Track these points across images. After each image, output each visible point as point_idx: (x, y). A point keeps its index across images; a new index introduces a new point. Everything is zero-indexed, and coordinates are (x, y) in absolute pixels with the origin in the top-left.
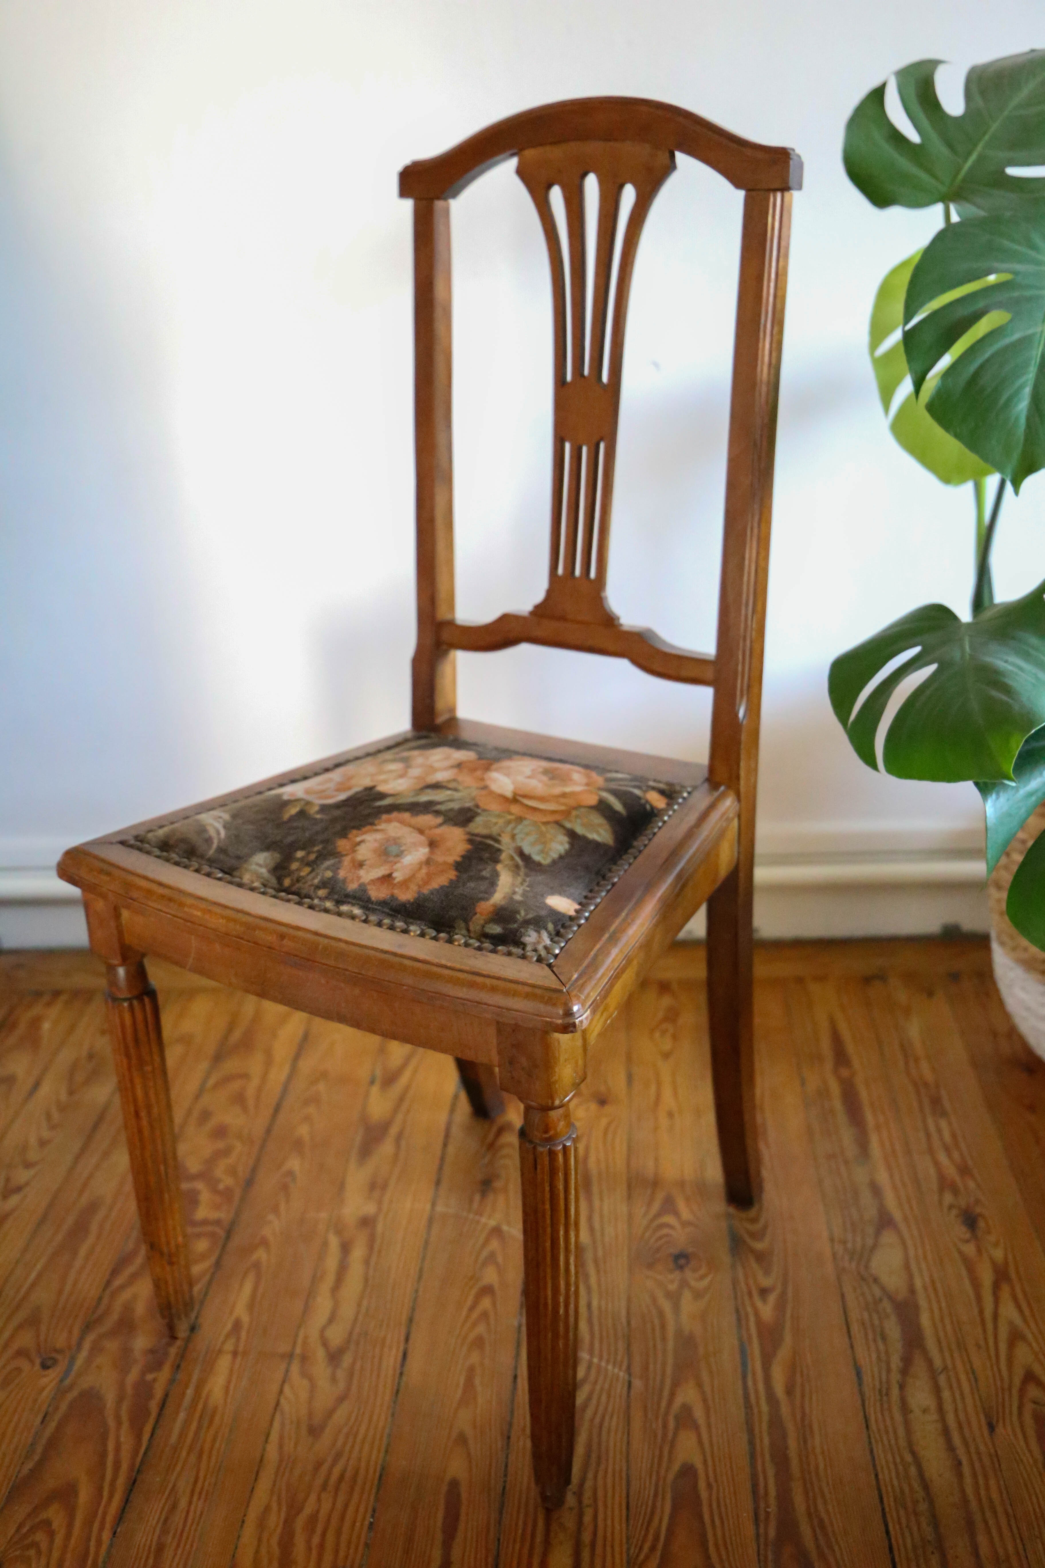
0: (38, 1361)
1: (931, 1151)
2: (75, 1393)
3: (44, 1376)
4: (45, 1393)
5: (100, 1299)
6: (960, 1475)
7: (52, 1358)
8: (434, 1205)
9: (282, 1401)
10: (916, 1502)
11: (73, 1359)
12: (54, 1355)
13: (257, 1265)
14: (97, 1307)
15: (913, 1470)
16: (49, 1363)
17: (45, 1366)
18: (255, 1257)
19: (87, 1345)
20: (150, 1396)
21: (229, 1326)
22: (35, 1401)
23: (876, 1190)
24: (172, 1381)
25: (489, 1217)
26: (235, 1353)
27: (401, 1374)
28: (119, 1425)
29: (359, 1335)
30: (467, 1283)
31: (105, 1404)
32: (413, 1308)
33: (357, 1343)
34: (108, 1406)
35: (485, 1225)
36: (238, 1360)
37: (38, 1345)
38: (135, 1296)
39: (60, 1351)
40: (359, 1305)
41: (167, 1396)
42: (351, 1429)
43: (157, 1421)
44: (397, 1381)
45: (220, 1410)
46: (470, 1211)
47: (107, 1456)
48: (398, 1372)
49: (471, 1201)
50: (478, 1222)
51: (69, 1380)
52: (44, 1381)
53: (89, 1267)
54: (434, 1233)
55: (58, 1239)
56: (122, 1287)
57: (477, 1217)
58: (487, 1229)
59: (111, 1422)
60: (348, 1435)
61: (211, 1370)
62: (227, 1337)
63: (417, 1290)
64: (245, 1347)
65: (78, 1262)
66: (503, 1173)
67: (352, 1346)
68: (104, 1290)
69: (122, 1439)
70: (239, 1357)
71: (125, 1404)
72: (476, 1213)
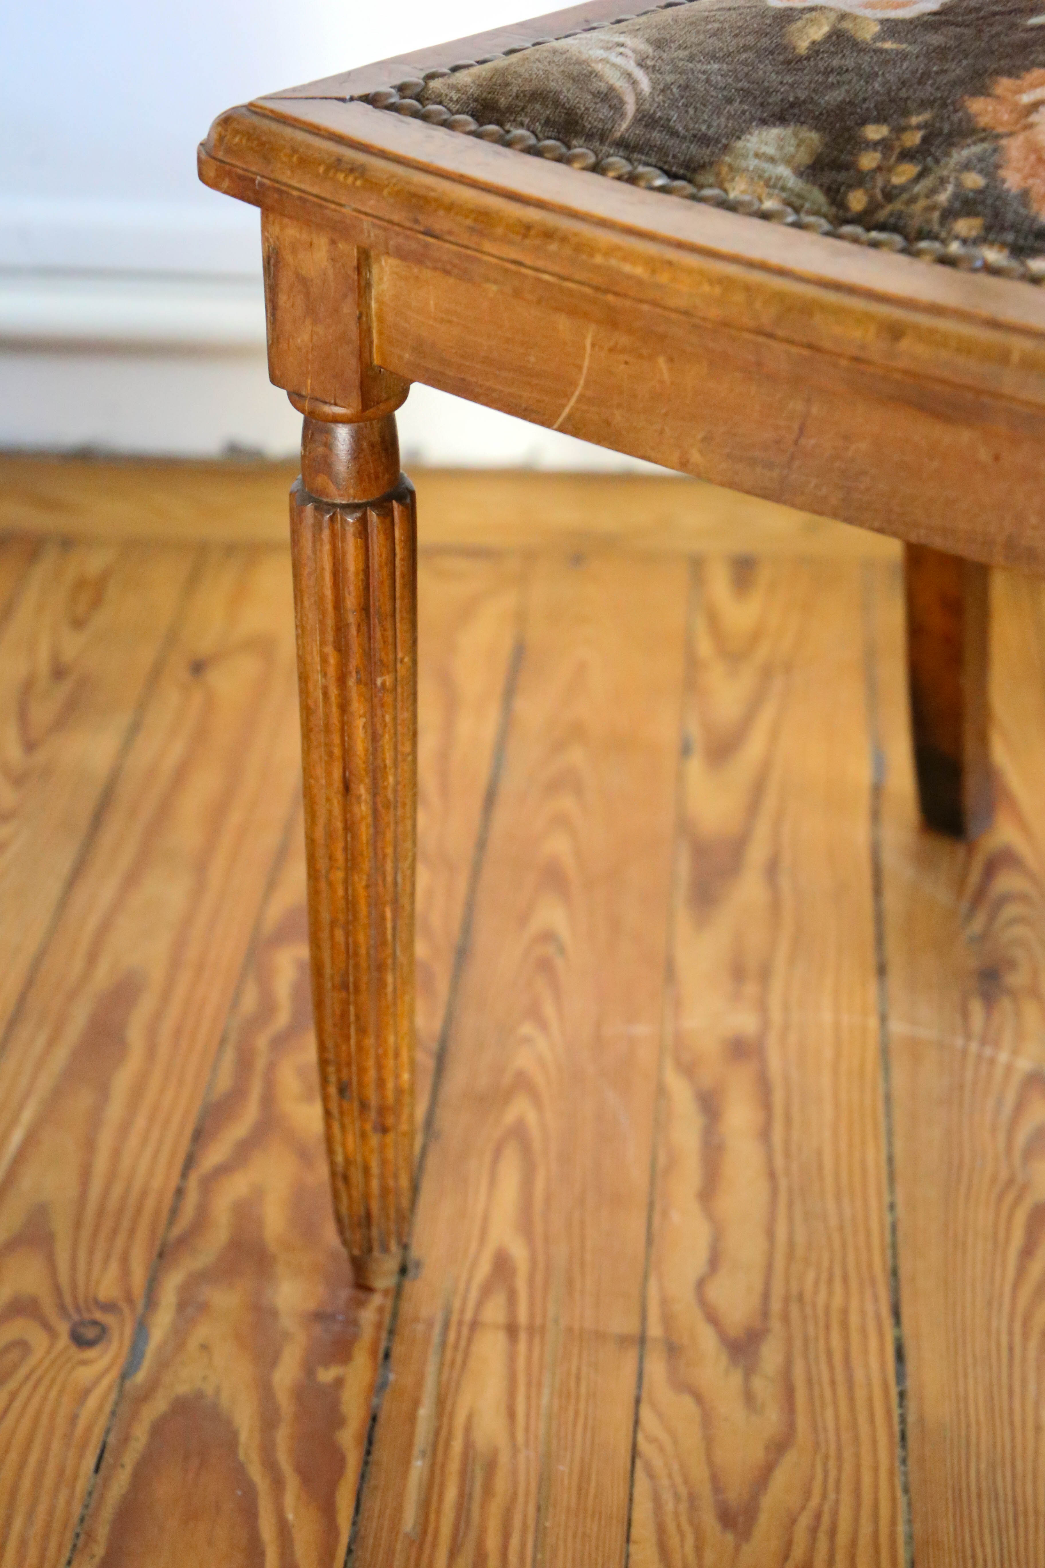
0: (63, 1328)
2: (159, 1405)
3: (84, 1363)
4: (92, 1402)
5: (180, 1192)
7: (95, 1323)
8: (883, 1019)
9: (643, 1445)
11: (142, 1329)
12: (98, 1316)
13: (519, 1132)
14: (174, 1212)
16: (90, 1333)
17: (80, 1341)
18: (510, 1116)
19: (168, 1296)
20: (337, 1421)
21: (484, 1268)
22: (73, 1419)
24: (379, 1387)
25: (1015, 1052)
26: (512, 1330)
27: (902, 1395)
28: (278, 1484)
29: (787, 1300)
30: (1000, 1198)
31: (235, 1434)
32: (894, 1246)
33: (786, 1318)
34: (243, 1437)
35: (1009, 1069)
36: (522, 1346)
37: (57, 1289)
38: (258, 1194)
39: (109, 1307)
40: (770, 1234)
41: (374, 1419)
42: (818, 1516)
43: (363, 1477)
44: (896, 1412)
45: (504, 1459)
46: (968, 1036)
47: (263, 1554)
48: (894, 1391)
49: (965, 1014)
50: (992, 1061)
51: (140, 1377)
52: (85, 1374)
53: (140, 1122)
54: (899, 1078)
55: (61, 1056)
56: (223, 1170)
57: (988, 1051)
58: (1016, 1081)
59: (256, 1473)
60: (814, 1530)
61: (464, 1363)
62: (486, 1291)
63: (892, 1207)
64: (532, 1315)
65: (115, 1110)
66: (1019, 954)
67: (776, 1325)
68: (184, 1175)
69: (290, 1516)
70: (523, 1337)
71: (283, 1436)
72: (984, 1042)
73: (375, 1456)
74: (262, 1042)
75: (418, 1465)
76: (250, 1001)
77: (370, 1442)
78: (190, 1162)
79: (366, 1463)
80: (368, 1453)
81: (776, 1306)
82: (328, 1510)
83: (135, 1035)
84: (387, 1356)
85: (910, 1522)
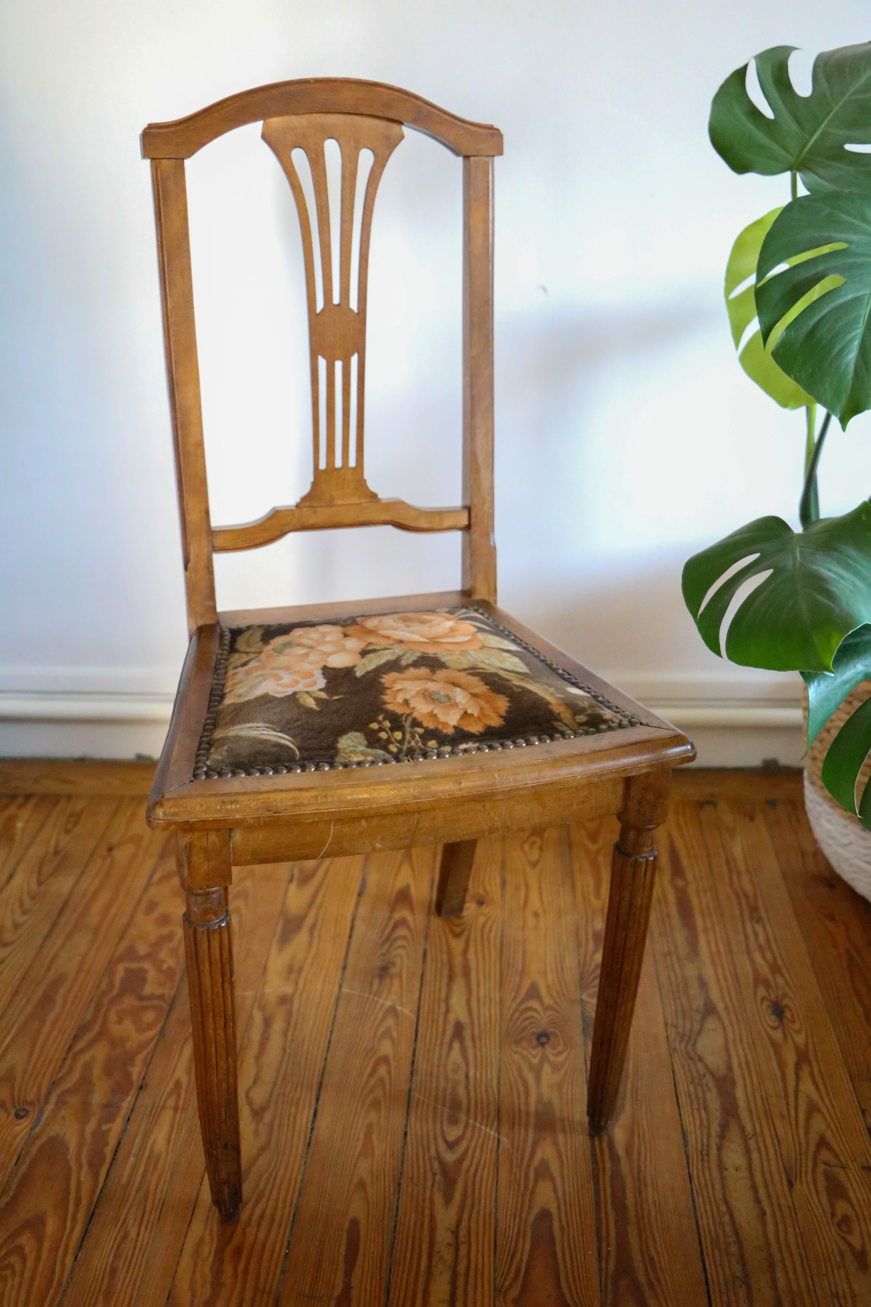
0: (13, 1112)
1: (749, 953)
2: (43, 1139)
3: (18, 1125)
4: (19, 1138)
5: (64, 1060)
6: (764, 1223)
7: (25, 1110)
8: (340, 987)
10: (728, 1244)
11: (41, 1111)
12: (26, 1107)
14: (60, 1068)
15: (727, 1219)
16: (22, 1113)
17: (18, 1116)
19: (53, 1099)
20: (106, 1143)
21: (171, 1085)
22: (11, 1145)
23: (703, 984)
24: (124, 1131)
25: (386, 999)
26: (176, 1109)
27: (312, 1129)
28: (80, 1167)
29: (278, 1095)
30: (367, 1055)
31: (68, 1149)
32: (323, 1074)
33: (277, 1102)
34: (71, 1150)
35: (383, 1005)
36: (178, 1115)
37: (13, 1098)
38: (93, 1058)
39: (31, 1104)
40: (278, 1071)
41: (119, 1143)
42: (271, 1175)
43: (111, 1164)
44: (309, 1135)
45: (163, 1157)
46: (370, 993)
47: (70, 1193)
48: (310, 1127)
49: (371, 984)
50: (377, 1002)
51: (37, 1129)
52: (18, 1128)
53: (55, 1033)
54: (340, 1011)
55: (30, 1008)
56: (82, 1051)
57: (376, 999)
58: (384, 1009)
59: (73, 1164)
60: (268, 1179)
61: (156, 1122)
62: (170, 1094)
63: (326, 1059)
64: (184, 1103)
65: (46, 1029)
66: (398, 961)
67: (272, 1105)
68: (67, 1053)
69: (82, 1179)
70: (179, 1111)
71: (85, 1150)
72: (375, 996)
73: (117, 1157)
74: (106, 1002)
75: (132, 1159)
76: (104, 985)
77: (116, 1151)
78: (71, 1047)
79: (113, 1159)
80: (115, 1155)
81: (274, 1097)
82: (96, 1175)
83: (59, 1000)
84: (129, 1119)
85: (304, 1175)
